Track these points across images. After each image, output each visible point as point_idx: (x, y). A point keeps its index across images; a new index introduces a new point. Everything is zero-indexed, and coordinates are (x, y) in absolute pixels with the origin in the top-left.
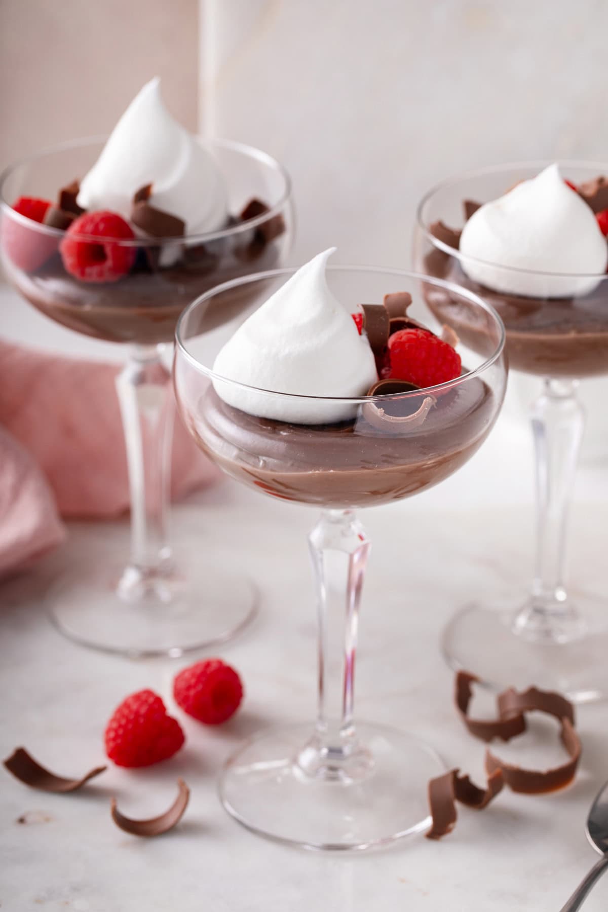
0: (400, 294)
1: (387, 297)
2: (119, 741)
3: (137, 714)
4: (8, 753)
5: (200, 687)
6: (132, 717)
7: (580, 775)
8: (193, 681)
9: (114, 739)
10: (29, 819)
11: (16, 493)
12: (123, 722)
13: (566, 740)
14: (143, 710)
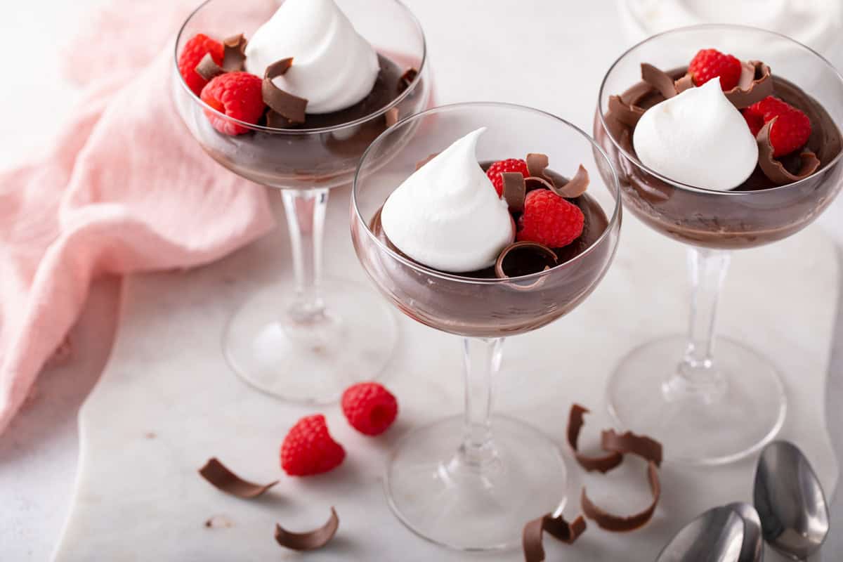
0: (539, 156)
1: (529, 155)
2: (291, 459)
3: (306, 440)
4: (203, 462)
5: (361, 410)
6: (302, 442)
7: (658, 513)
8: (356, 404)
9: (288, 457)
10: (214, 523)
11: (235, 192)
12: (295, 444)
13: (653, 482)
14: (311, 438)
